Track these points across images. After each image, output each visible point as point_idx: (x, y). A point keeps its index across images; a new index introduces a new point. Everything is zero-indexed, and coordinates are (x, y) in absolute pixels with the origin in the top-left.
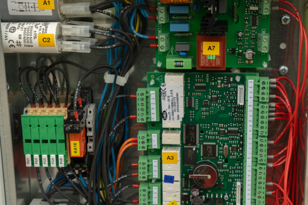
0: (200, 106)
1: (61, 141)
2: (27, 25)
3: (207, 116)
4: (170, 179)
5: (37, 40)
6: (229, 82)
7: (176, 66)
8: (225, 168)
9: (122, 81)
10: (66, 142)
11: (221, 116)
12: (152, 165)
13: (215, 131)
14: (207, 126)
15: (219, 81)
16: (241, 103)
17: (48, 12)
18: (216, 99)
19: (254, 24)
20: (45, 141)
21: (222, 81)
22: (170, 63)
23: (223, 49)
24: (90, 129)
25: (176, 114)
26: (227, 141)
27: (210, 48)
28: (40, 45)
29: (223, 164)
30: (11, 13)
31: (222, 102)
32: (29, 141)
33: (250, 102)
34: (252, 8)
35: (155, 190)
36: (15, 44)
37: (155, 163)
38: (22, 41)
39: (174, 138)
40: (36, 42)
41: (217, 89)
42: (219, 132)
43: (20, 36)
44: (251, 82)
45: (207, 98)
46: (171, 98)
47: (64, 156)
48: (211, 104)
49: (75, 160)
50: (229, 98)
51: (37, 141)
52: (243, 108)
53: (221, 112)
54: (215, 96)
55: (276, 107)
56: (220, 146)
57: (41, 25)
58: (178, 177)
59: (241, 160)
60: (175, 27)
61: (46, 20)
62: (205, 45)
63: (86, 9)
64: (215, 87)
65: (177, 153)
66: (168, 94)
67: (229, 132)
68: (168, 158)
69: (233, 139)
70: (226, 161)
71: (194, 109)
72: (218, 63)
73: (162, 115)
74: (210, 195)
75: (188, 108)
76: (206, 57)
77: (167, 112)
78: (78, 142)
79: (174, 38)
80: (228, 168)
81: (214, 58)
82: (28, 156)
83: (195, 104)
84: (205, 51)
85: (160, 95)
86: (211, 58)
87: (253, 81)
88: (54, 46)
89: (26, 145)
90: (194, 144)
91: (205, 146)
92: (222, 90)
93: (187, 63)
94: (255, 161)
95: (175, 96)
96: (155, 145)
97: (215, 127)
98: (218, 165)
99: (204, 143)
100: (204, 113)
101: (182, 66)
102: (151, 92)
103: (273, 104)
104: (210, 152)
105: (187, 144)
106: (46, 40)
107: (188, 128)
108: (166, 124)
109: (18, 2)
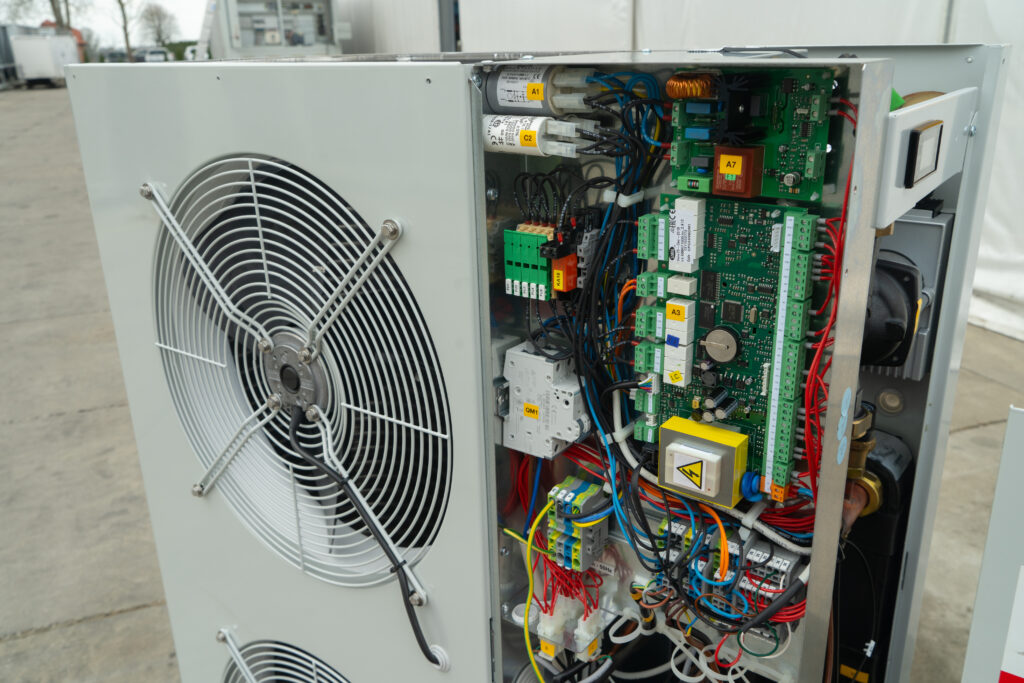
0: (724, 249)
1: (542, 268)
2: (513, 119)
3: (732, 264)
4: (674, 341)
5: (518, 137)
6: (764, 217)
7: (689, 187)
8: (752, 341)
9: (625, 201)
10: (549, 270)
11: (751, 265)
12: (655, 318)
13: (741, 285)
14: (729, 277)
15: (751, 215)
16: (775, 248)
17: (537, 104)
18: (746, 240)
19: (805, 135)
20: (526, 266)
21: (756, 214)
22: (683, 182)
23: (746, 167)
24: (583, 260)
25: (686, 253)
26: (756, 302)
27: (729, 164)
28: (522, 144)
29: (748, 334)
30: (503, 103)
31: (754, 244)
32: (510, 263)
33: (788, 249)
34: (799, 111)
35: (657, 352)
36: (497, 141)
37: (659, 317)
38: (504, 137)
39: (685, 287)
40: (517, 140)
41: (748, 226)
42: (747, 287)
43: (502, 131)
44: (790, 220)
45: (733, 238)
46: (681, 231)
47: (546, 287)
48: (738, 246)
49: (561, 293)
50: (763, 240)
51: (518, 264)
52: (778, 256)
53: (751, 259)
54: (745, 236)
55: (822, 261)
56: (746, 308)
57: (527, 119)
58: (683, 340)
59: (771, 332)
60: (691, 133)
61: (533, 114)
62: (724, 159)
64: (745, 223)
65: (686, 307)
66: (678, 224)
67: (760, 289)
68: (674, 312)
69: (765, 300)
70: (754, 331)
71: (715, 251)
72: (739, 186)
73: (670, 253)
74: (729, 375)
75: (708, 249)
76: (723, 176)
77: (676, 249)
78: (561, 272)
79: (689, 147)
80: (755, 340)
81: (734, 179)
82: (508, 281)
84: (723, 169)
85: (670, 225)
86: (730, 179)
87: (793, 218)
88: (535, 146)
89: (507, 267)
90: (713, 299)
91: (726, 305)
92: (754, 228)
93: (704, 185)
94: (788, 336)
95: (686, 228)
96: (661, 293)
97: (742, 280)
98: (742, 333)
99: (727, 301)
100: (729, 257)
101: (697, 188)
102: (660, 220)
103: (819, 257)
104: (733, 314)
105: (704, 298)
106: (528, 138)
107: (706, 276)
108: (673, 266)
109: (507, 90)
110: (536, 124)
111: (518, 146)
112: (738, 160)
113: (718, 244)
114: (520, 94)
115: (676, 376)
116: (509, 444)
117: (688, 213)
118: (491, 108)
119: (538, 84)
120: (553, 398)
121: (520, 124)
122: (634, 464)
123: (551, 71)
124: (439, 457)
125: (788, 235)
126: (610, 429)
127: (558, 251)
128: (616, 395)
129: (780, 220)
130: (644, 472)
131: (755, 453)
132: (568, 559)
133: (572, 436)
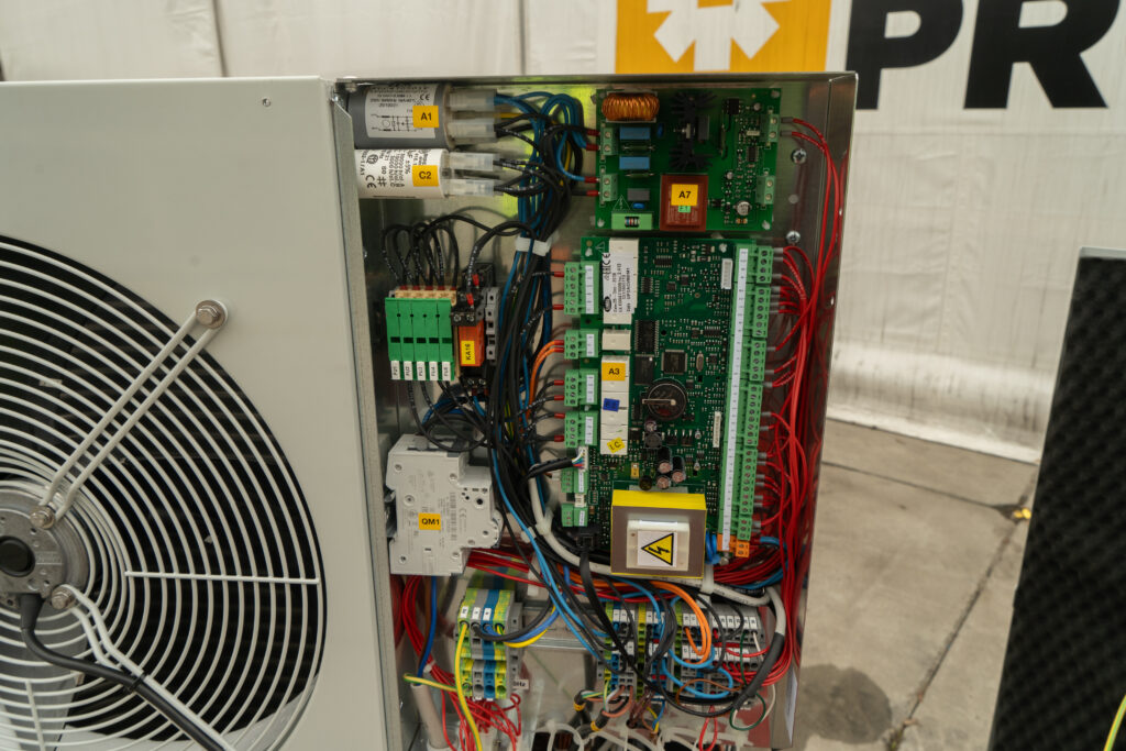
0: (662, 293)
1: (446, 341)
2: (394, 153)
3: (672, 308)
4: (613, 405)
5: (410, 174)
6: (708, 253)
7: (627, 226)
8: (698, 390)
9: (542, 248)
10: (454, 342)
11: (695, 307)
12: (585, 383)
13: (684, 331)
14: (671, 324)
15: (694, 252)
16: (726, 285)
17: (429, 133)
18: (688, 281)
19: (752, 160)
20: (421, 340)
21: (699, 251)
22: (619, 221)
23: (702, 197)
24: (491, 325)
25: (625, 302)
26: (702, 348)
27: (682, 195)
28: (416, 184)
29: (695, 383)
30: (371, 134)
31: (697, 285)
32: (396, 340)
33: (742, 284)
34: (750, 133)
35: (589, 421)
36: (376, 182)
37: (590, 379)
38: (387, 176)
39: (622, 341)
40: (408, 178)
41: (690, 265)
42: (691, 333)
43: (384, 168)
44: (743, 254)
45: (673, 279)
46: (617, 277)
47: (451, 364)
48: (679, 287)
49: (467, 372)
50: (708, 278)
51: (408, 340)
52: (729, 296)
53: (695, 301)
54: (687, 276)
55: (781, 293)
56: (690, 355)
57: (418, 153)
58: (624, 402)
59: (723, 378)
60: (626, 163)
61: (425, 145)
62: (676, 189)
63: (488, 129)
64: (686, 262)
65: (624, 364)
66: (614, 269)
67: (706, 332)
68: (611, 371)
69: (711, 344)
70: (700, 379)
71: (652, 296)
72: (695, 219)
73: (602, 303)
74: (672, 432)
75: (643, 295)
76: (675, 208)
77: (612, 298)
78: (472, 343)
79: (624, 181)
80: (702, 389)
81: (689, 210)
82: (395, 363)
83: (655, 288)
84: (675, 200)
85: (602, 271)
86: (684, 211)
87: (746, 250)
88: (437, 185)
89: (392, 346)
90: (651, 351)
91: (667, 355)
92: (697, 266)
93: (645, 222)
94: (746, 379)
95: (624, 272)
96: (591, 352)
97: (684, 325)
98: (686, 384)
99: (667, 351)
100: (668, 302)
101: (637, 226)
102: (587, 267)
103: (778, 289)
104: (675, 364)
105: (640, 351)
106: (425, 176)
107: (642, 326)
108: (609, 318)
109: (376, 115)
110: (435, 158)
111: (409, 186)
112: (694, 189)
114: (402, 120)
115: (617, 445)
117: (624, 255)
118: (366, 143)
119: (430, 106)
120: (460, 501)
121: (410, 159)
123: (447, 88)
125: (740, 272)
126: (530, 521)
127: (463, 318)
128: (533, 483)
129: (731, 253)
132: (490, 689)
133: (488, 539)
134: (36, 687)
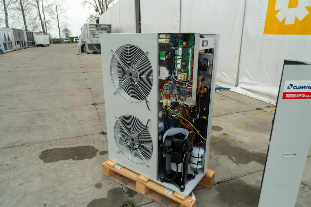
4: (179, 64)
9: (174, 48)
10: (165, 56)
12: (177, 61)
14: (185, 56)
17: (165, 38)
19: (191, 40)
24: (169, 55)
25: (181, 53)
31: (187, 52)
35: (177, 65)
36: (160, 42)
43: (161, 40)
47: (165, 58)
49: (167, 59)
51: (162, 56)
52: (189, 53)
53: (187, 54)
56: (187, 59)
59: (189, 62)
63: (169, 37)
65: (180, 60)
67: (187, 57)
72: (186, 46)
74: (185, 67)
76: (184, 45)
77: (179, 53)
78: (167, 56)
79: (181, 42)
80: (187, 63)
82: (161, 58)
85: (179, 50)
87: (191, 49)
90: (183, 58)
92: (187, 50)
96: (177, 58)
100: (185, 54)
101: (181, 46)
103: (193, 53)
104: (185, 60)
107: (182, 56)
108: (179, 55)
109: (161, 36)
110: (165, 40)
111: (162, 42)
112: (185, 43)
113: (184, 52)
114: (163, 36)
115: (179, 68)
116: (160, 79)
117: (180, 49)
118: (159, 38)
119: (165, 35)
120: (166, 72)
121: (163, 40)
122: (174, 78)
123: (166, 34)
124: (151, 80)
125: (190, 51)
126: (172, 75)
127: (167, 54)
128: (173, 71)
129: (189, 49)
130: (176, 80)
131: (188, 76)
132: (167, 92)
133: (168, 76)
134: (131, 87)
